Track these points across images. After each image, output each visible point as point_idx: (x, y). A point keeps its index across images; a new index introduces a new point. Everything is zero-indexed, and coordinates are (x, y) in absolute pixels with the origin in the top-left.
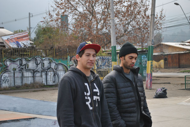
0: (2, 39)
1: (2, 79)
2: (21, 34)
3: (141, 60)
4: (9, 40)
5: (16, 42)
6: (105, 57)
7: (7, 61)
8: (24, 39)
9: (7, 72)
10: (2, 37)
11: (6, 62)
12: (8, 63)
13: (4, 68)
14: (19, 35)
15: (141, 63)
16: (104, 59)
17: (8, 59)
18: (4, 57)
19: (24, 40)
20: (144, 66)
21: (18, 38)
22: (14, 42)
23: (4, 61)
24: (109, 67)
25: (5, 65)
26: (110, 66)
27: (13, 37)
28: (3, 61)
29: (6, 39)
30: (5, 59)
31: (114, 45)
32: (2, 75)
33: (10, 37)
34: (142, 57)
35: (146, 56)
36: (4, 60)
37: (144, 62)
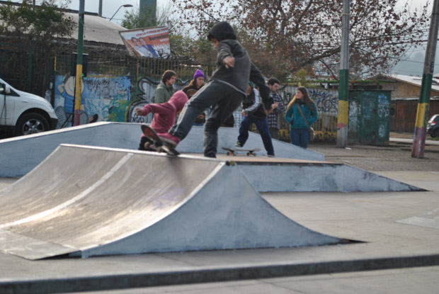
0: (123, 38)
1: (133, 116)
2: (155, 31)
3: (376, 103)
4: (135, 40)
5: (148, 45)
6: (319, 90)
7: (143, 82)
8: (161, 40)
9: (142, 103)
10: (122, 34)
11: (142, 84)
12: (145, 86)
13: (138, 95)
14: (152, 32)
15: (375, 111)
16: (317, 94)
17: (145, 78)
18: (139, 73)
19: (162, 43)
20: (381, 116)
21: (151, 38)
22: (144, 46)
23: (139, 82)
24: (325, 111)
25: (139, 89)
26: (327, 110)
27: (143, 36)
28: (136, 81)
29: (130, 39)
30: (140, 78)
31: (345, 68)
32: (132, 109)
33: (137, 35)
34: (380, 97)
35: (386, 97)
36: (138, 79)
37: (382, 108)
